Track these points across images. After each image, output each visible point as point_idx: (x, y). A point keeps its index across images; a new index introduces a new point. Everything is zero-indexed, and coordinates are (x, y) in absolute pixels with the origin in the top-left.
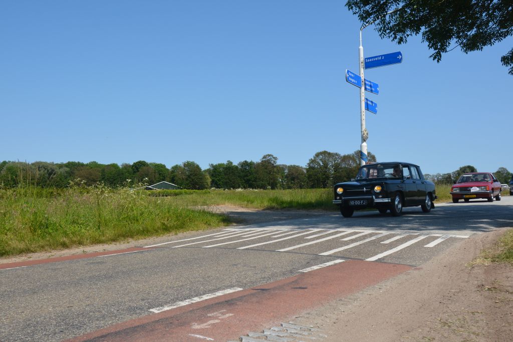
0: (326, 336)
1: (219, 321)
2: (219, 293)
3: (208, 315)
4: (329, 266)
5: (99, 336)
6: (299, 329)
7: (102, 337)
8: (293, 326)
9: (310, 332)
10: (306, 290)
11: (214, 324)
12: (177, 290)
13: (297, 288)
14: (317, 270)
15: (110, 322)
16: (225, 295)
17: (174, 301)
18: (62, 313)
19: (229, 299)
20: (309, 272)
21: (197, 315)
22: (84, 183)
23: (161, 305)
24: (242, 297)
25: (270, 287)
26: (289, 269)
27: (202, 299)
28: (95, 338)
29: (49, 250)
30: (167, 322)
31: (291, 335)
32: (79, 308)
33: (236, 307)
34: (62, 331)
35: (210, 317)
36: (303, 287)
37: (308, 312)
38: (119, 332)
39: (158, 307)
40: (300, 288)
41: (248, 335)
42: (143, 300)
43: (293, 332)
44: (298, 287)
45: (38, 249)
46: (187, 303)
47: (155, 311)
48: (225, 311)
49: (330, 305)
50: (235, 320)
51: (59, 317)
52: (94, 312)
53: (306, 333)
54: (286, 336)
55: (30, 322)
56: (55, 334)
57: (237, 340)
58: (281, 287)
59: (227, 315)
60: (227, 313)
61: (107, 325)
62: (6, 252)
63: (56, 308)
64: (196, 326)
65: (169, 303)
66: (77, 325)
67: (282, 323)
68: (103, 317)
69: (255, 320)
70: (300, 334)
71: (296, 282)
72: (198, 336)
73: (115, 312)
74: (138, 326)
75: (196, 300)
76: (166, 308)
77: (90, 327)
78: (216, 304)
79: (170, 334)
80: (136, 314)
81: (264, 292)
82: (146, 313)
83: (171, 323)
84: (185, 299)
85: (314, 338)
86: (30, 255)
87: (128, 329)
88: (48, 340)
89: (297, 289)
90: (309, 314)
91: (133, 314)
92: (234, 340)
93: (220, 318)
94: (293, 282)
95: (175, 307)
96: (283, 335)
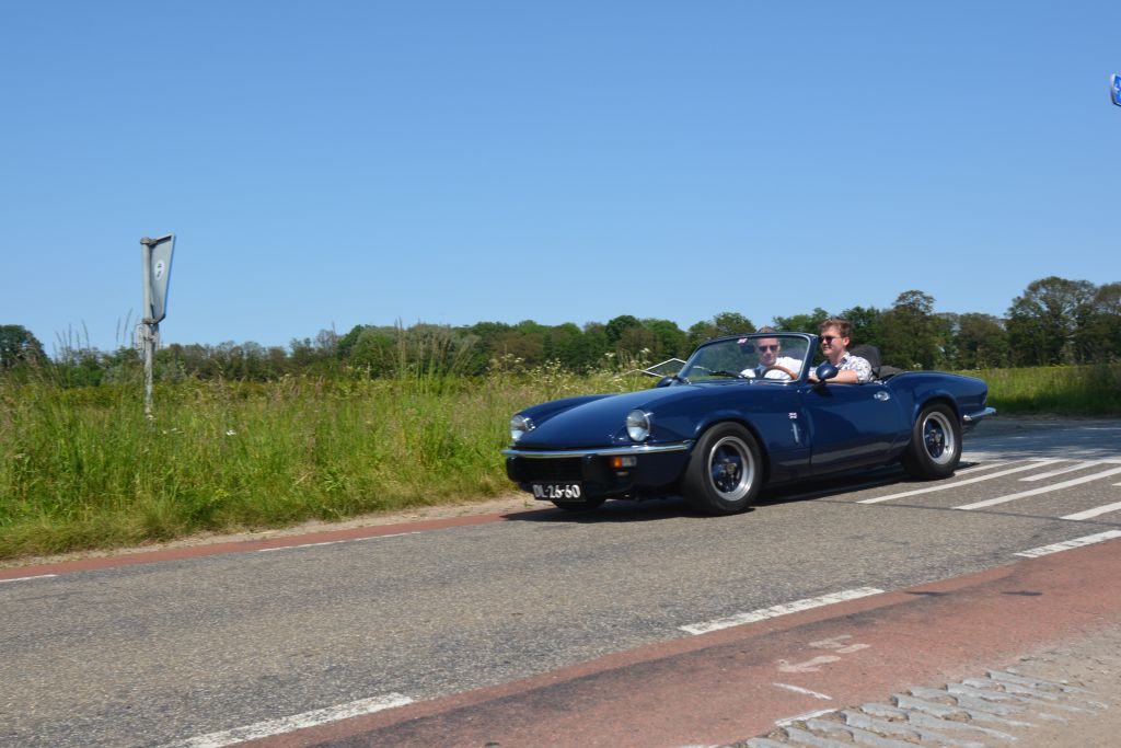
0: (1106, 706)
1: (839, 658)
2: (831, 599)
3: (813, 644)
4: (1092, 545)
5: (583, 675)
6: (1033, 685)
7: (589, 677)
8: (1017, 680)
9: (1062, 695)
10: (1039, 598)
11: (827, 664)
12: (735, 588)
13: (1017, 593)
14: (1062, 552)
15: (601, 649)
16: (844, 604)
17: (730, 611)
18: (503, 625)
19: (856, 611)
20: (1041, 557)
21: (787, 643)
22: (521, 363)
23: (703, 618)
24: (883, 608)
25: (948, 590)
26: (990, 548)
27: (791, 611)
28: (575, 680)
29: (459, 501)
30: (723, 655)
31: (1016, 699)
32: (534, 616)
33: (874, 630)
34: (507, 662)
35: (816, 648)
36: (1029, 590)
37: (1052, 647)
38: (622, 669)
39: (696, 622)
40: (1024, 593)
41: (910, 694)
42: (663, 606)
43: (1019, 691)
44: (1018, 590)
45: (438, 499)
46: (761, 618)
47: (693, 630)
48: (849, 637)
49: (1105, 637)
50: (876, 660)
51: (497, 633)
52: (566, 627)
53: (1052, 697)
54: (1003, 701)
55: (445, 640)
56: (495, 666)
57: (885, 702)
58: (976, 591)
59: (856, 647)
60: (855, 642)
61: (597, 654)
62: (379, 502)
63: (491, 616)
64: (787, 667)
65: (720, 615)
66: (535, 651)
67: (990, 671)
68: (586, 637)
69: (922, 661)
70: (1039, 698)
71: (1009, 578)
72: (795, 688)
73: (609, 627)
74: (661, 660)
75: (780, 610)
76: (716, 626)
77: (562, 657)
78: (825, 621)
79: (731, 680)
80: (654, 634)
81: (936, 598)
82: (675, 634)
83: (731, 657)
84: (755, 608)
85: (1075, 709)
86: (423, 510)
87: (639, 664)
88: (483, 677)
89: (1017, 596)
90: (1053, 653)
91: (647, 634)
92: (878, 702)
93: (839, 651)
94: (1003, 579)
95: (735, 624)
96: (997, 698)
